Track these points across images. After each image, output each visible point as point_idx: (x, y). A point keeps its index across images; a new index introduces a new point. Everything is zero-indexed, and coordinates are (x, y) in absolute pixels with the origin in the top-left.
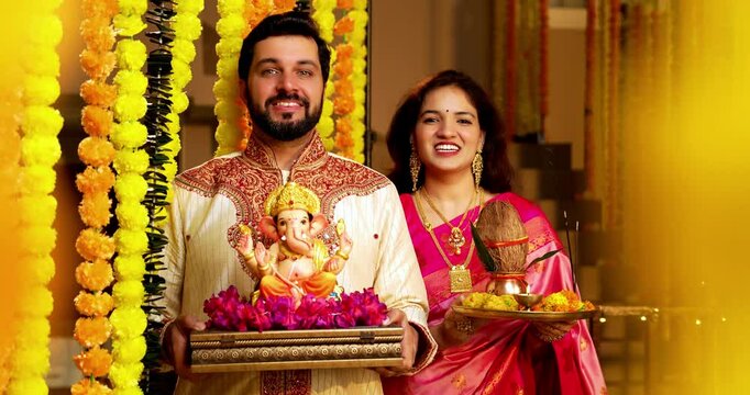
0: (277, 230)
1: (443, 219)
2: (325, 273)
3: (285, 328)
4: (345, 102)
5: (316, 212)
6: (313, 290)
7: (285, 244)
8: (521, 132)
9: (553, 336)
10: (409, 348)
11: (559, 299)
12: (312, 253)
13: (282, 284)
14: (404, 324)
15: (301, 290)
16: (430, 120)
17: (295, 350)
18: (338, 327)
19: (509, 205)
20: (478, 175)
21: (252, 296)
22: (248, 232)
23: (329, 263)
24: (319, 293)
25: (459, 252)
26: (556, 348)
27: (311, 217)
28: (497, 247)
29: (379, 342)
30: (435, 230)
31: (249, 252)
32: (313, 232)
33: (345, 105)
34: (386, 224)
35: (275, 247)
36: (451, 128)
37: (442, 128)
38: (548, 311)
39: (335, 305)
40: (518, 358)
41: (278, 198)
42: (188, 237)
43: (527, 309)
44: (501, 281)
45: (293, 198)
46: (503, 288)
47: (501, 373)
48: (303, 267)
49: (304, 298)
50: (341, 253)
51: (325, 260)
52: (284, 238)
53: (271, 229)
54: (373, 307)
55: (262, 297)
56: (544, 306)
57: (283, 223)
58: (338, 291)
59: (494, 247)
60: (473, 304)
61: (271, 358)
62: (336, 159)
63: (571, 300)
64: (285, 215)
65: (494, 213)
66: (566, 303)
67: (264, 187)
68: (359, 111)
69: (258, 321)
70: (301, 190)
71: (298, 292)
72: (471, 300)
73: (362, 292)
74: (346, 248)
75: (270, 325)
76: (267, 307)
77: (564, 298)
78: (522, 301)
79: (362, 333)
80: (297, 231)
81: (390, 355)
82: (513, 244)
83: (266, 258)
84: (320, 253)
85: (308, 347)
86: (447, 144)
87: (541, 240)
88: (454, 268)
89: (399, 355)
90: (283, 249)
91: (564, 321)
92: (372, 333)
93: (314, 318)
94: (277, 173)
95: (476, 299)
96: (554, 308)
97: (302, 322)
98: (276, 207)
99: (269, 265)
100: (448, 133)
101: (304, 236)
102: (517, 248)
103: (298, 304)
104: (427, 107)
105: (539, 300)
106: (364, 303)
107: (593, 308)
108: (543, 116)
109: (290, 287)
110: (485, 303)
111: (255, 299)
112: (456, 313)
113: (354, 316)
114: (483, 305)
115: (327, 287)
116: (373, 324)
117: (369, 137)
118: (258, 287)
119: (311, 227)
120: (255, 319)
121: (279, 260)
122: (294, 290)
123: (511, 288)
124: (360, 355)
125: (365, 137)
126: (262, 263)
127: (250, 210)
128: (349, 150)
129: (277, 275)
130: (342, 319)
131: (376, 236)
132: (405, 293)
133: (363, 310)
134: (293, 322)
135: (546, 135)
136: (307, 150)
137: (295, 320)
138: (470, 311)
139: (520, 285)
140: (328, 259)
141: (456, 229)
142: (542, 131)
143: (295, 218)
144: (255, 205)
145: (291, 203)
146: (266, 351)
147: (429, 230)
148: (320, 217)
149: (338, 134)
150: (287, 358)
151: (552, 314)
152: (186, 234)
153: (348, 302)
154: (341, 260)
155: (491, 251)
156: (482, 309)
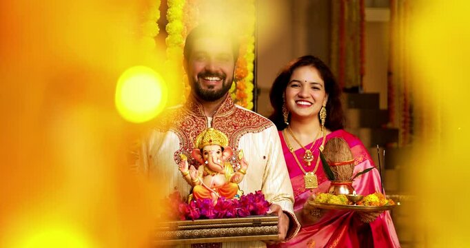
0: (203, 157)
1: (300, 145)
2: (231, 183)
3: (208, 218)
4: (242, 71)
5: (226, 145)
6: (225, 194)
7: (207, 166)
8: (349, 86)
9: (369, 219)
10: (283, 228)
11: (373, 198)
12: (224, 171)
13: (206, 191)
14: (280, 213)
15: (217, 194)
16: (295, 86)
17: (214, 231)
18: (240, 217)
19: (343, 140)
20: (323, 120)
21: (188, 197)
22: (185, 159)
23: (234, 177)
24: (228, 196)
25: (309, 164)
26: (372, 226)
27: (223, 149)
28: (335, 166)
29: (264, 225)
30: (296, 152)
31: (186, 171)
32: (224, 158)
33: (242, 73)
34: (270, 150)
35: (201, 168)
36: (307, 92)
37: (302, 91)
38: (367, 205)
39: (238, 203)
40: (348, 231)
41: (203, 138)
42: (151, 156)
43: (354, 203)
44: (337, 186)
45: (212, 138)
46: (339, 190)
47: (338, 240)
48: (218, 180)
49: (219, 199)
50: (242, 171)
51: (232, 175)
52: (206, 162)
53: (199, 157)
54: (261, 203)
55: (194, 198)
56: (364, 202)
57: (206, 154)
58: (240, 193)
59: (334, 166)
60: (321, 201)
61: (200, 236)
62: (240, 110)
63: (380, 198)
64: (207, 148)
65: (334, 145)
66: (378, 201)
67: (197, 127)
68: (250, 76)
69: (192, 215)
70: (216, 133)
71: (215, 195)
72: (320, 198)
73: (254, 193)
74: (244, 167)
75: (198, 217)
76: (197, 205)
77: (377, 198)
78: (351, 199)
79: (254, 220)
80: (215, 157)
81: (271, 233)
82: (345, 164)
83: (196, 175)
84: (229, 171)
85: (222, 229)
86: (304, 101)
87: (361, 159)
88: (307, 174)
89: (277, 233)
90: (206, 169)
91: (376, 211)
92: (260, 220)
93: (225, 211)
94: (204, 118)
95: (323, 197)
96: (370, 203)
97: (218, 214)
98: (202, 143)
99: (198, 179)
100: (305, 95)
101: (219, 161)
102: (348, 166)
103: (216, 202)
104: (293, 78)
105: (362, 198)
106: (255, 201)
107: (393, 204)
108: (362, 75)
109: (211, 192)
110: (329, 199)
111: (190, 199)
112: (310, 205)
113: (249, 210)
114: (327, 201)
115: (233, 192)
116: (261, 214)
117: (257, 92)
118: (192, 191)
119: (223, 155)
120: (190, 213)
121: (204, 176)
122: (213, 194)
123: (344, 191)
124: (253, 233)
125: (253, 91)
126: (194, 178)
127: (188, 141)
128: (245, 100)
129: (203, 185)
130: (242, 212)
131: (264, 157)
132: (281, 192)
133: (255, 206)
134: (213, 214)
135: (364, 88)
136: (223, 105)
137: (214, 213)
138: (319, 205)
139: (349, 189)
140: (234, 174)
141: (308, 151)
142: (362, 86)
143: (213, 150)
144: (191, 138)
145: (211, 141)
146: (197, 232)
147: (292, 151)
148: (228, 149)
149: (238, 90)
150: (209, 236)
151: (369, 207)
152: (149, 154)
153: (245, 200)
154: (241, 175)
155: (332, 168)
156: (326, 204)
